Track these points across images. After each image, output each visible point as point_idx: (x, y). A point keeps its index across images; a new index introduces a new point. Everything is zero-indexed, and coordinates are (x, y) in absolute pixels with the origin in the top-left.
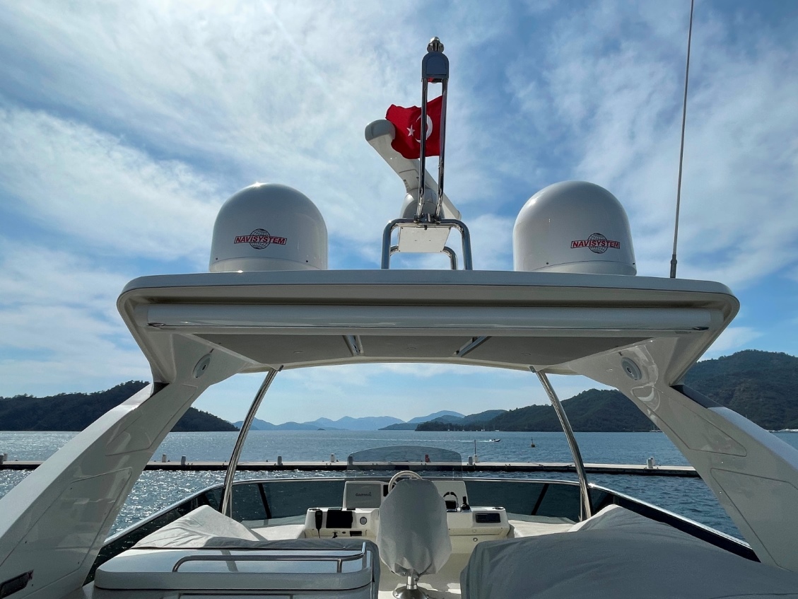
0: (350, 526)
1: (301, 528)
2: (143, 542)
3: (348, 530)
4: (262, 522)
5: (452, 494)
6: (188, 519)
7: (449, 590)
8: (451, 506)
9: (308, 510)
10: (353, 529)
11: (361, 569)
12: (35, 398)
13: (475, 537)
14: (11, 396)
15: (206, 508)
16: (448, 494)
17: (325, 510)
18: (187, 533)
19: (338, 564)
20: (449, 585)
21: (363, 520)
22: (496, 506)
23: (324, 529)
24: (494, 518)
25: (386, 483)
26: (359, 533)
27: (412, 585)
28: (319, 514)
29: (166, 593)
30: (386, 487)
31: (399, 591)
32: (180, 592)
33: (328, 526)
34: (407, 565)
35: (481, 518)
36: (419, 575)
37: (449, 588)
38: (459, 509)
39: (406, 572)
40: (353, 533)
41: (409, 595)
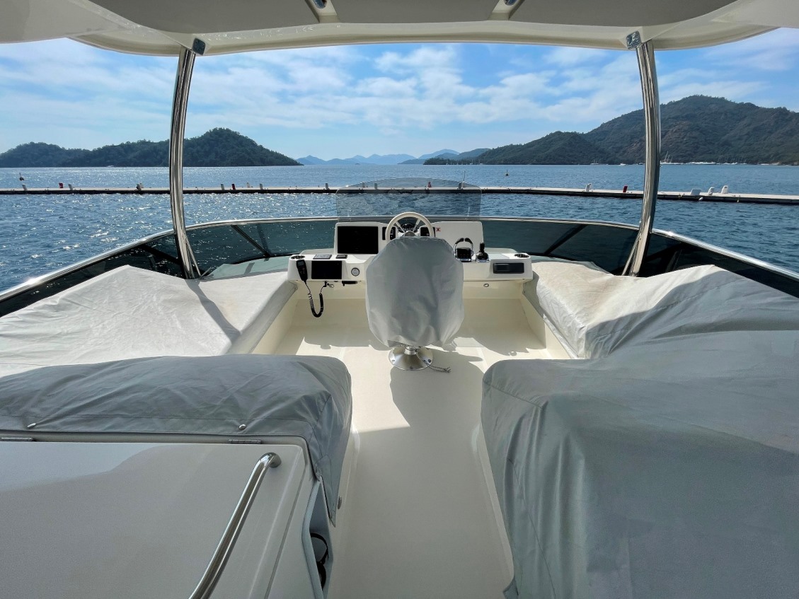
0: (339, 277)
1: (283, 277)
3: (339, 280)
5: (468, 240)
8: (464, 254)
10: (344, 279)
12: (153, 143)
13: (486, 283)
14: (136, 141)
16: (462, 240)
21: (356, 270)
22: (519, 252)
23: (310, 281)
24: (517, 268)
25: (384, 225)
26: (352, 282)
28: (301, 264)
33: (313, 278)
35: (499, 269)
38: (474, 257)
41: (408, 358)
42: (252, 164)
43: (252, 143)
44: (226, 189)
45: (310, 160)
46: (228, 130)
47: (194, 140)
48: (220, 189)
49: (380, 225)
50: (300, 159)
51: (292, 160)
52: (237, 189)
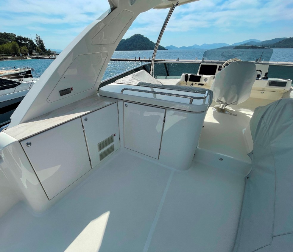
1: (178, 80)
2: (118, 81)
3: (198, 83)
4: (165, 77)
5: (260, 71)
6: (135, 74)
7: (241, 111)
9: (182, 74)
10: (200, 83)
11: (202, 104)
13: (262, 91)
15: (144, 71)
17: (189, 74)
18: (133, 79)
19: (191, 100)
20: (241, 109)
21: (206, 80)
22: (286, 79)
23: (188, 82)
24: (283, 84)
25: (220, 65)
26: (202, 85)
27: (222, 107)
28: (187, 76)
29: (119, 100)
30: (220, 67)
31: (216, 108)
32: (124, 101)
33: (189, 81)
34: (223, 100)
35: (272, 84)
36: (227, 104)
37: (241, 110)
38: (260, 78)
39: (222, 102)
40: (199, 84)
41: (220, 110)
42: (146, 50)
43: (148, 40)
44: (136, 59)
45: (171, 47)
46: (140, 35)
47: (127, 39)
48: (134, 59)
49: (218, 65)
50: (167, 47)
51: (163, 47)
52: (140, 59)
